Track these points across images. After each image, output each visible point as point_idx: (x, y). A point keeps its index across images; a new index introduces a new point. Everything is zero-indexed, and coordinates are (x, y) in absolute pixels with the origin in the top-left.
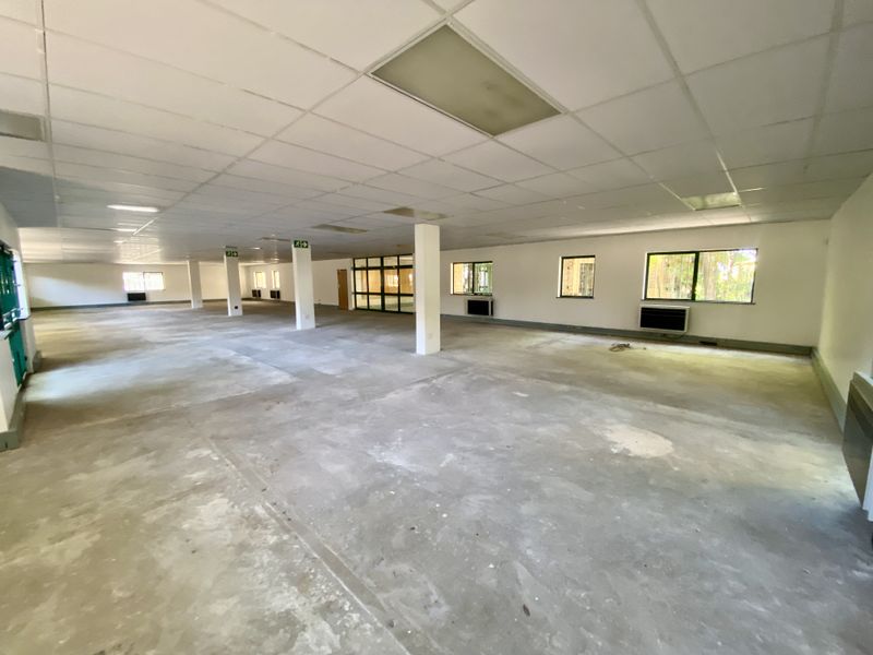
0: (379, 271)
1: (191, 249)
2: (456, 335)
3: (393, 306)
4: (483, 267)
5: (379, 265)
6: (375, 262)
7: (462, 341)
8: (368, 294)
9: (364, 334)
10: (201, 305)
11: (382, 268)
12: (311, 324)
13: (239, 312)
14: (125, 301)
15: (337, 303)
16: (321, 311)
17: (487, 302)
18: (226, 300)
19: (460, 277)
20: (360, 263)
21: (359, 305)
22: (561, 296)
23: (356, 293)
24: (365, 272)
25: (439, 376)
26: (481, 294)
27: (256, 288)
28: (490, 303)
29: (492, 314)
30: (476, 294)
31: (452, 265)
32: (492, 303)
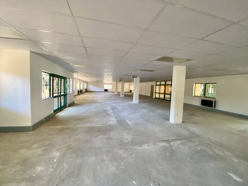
0: (164, 86)
3: (168, 98)
4: (211, 86)
5: (164, 84)
6: (163, 83)
8: (160, 93)
10: (117, 93)
11: (165, 85)
12: (137, 102)
13: (123, 96)
14: (104, 91)
15: (150, 96)
17: (212, 102)
19: (198, 90)
20: (158, 83)
21: (156, 97)
23: (156, 93)
24: (159, 86)
25: (176, 140)
26: (209, 97)
27: (131, 90)
28: (214, 102)
29: (215, 107)
30: (206, 97)
31: (194, 84)
32: (215, 102)
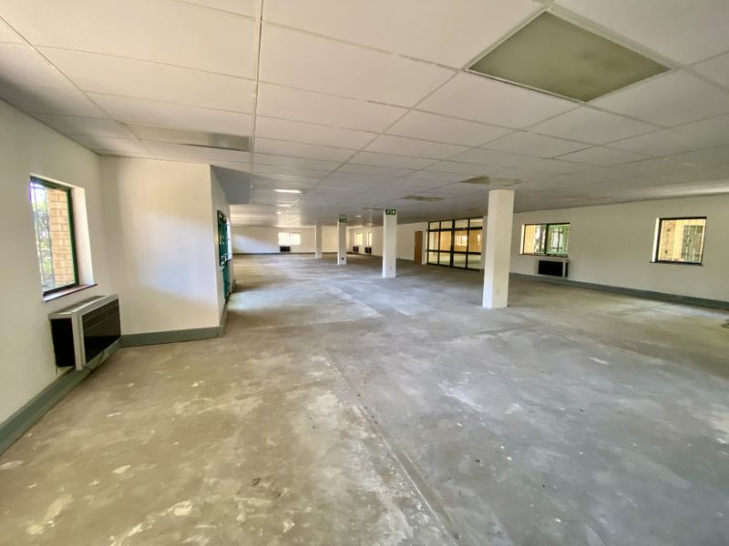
0: (450, 233)
1: (318, 218)
2: (524, 293)
3: (460, 262)
4: (558, 228)
5: (451, 227)
6: (448, 225)
7: (530, 299)
8: (439, 251)
9: (434, 285)
10: (321, 256)
11: (453, 230)
12: (393, 274)
13: (344, 262)
14: (279, 252)
15: (413, 259)
16: (401, 264)
17: (561, 263)
18: (336, 253)
19: (532, 239)
20: (434, 226)
21: (430, 260)
22: (657, 261)
23: (428, 251)
24: (437, 233)
25: (505, 330)
26: (555, 255)
27: (355, 245)
28: (564, 265)
29: (566, 275)
30: (548, 255)
31: (523, 226)
32: (567, 264)
